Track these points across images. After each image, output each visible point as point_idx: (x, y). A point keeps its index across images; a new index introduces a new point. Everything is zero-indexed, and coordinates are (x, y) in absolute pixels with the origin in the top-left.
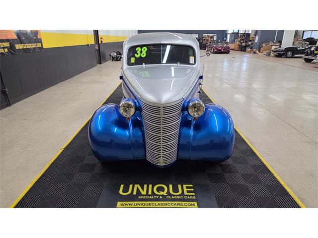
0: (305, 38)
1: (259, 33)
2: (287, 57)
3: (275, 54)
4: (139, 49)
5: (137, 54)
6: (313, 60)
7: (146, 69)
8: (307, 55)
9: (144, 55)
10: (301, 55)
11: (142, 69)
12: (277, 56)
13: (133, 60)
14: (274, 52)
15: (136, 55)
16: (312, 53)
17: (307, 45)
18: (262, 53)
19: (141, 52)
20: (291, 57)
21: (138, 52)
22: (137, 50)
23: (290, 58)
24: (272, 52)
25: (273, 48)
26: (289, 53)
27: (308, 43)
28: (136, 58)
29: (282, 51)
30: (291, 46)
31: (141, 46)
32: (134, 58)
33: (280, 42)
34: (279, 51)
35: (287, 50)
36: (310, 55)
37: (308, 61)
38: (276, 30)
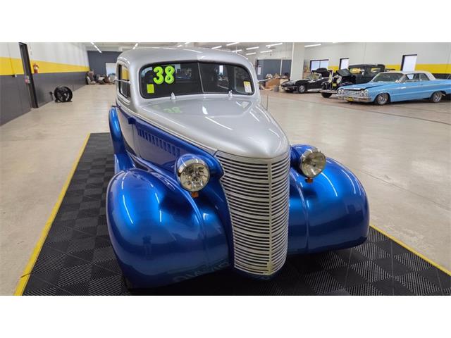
0: (314, 68)
1: (261, 64)
2: (300, 93)
3: (286, 89)
4: (159, 70)
5: (158, 78)
6: (331, 94)
7: (179, 103)
8: (325, 89)
9: (170, 79)
10: (318, 90)
11: (171, 104)
12: (287, 92)
13: (150, 89)
14: (284, 86)
15: (155, 79)
16: (329, 86)
17: (319, 78)
18: (268, 88)
19: (164, 75)
20: (305, 92)
21: (158, 74)
22: (155, 70)
23: (303, 93)
24: (280, 88)
25: (282, 81)
26: (302, 88)
27: (320, 74)
28: (155, 84)
29: (293, 85)
30: (300, 79)
31: (163, 65)
32: (152, 85)
33: (287, 75)
34: (290, 86)
35: (299, 83)
36: (328, 88)
37: (327, 96)
38: (280, 60)
